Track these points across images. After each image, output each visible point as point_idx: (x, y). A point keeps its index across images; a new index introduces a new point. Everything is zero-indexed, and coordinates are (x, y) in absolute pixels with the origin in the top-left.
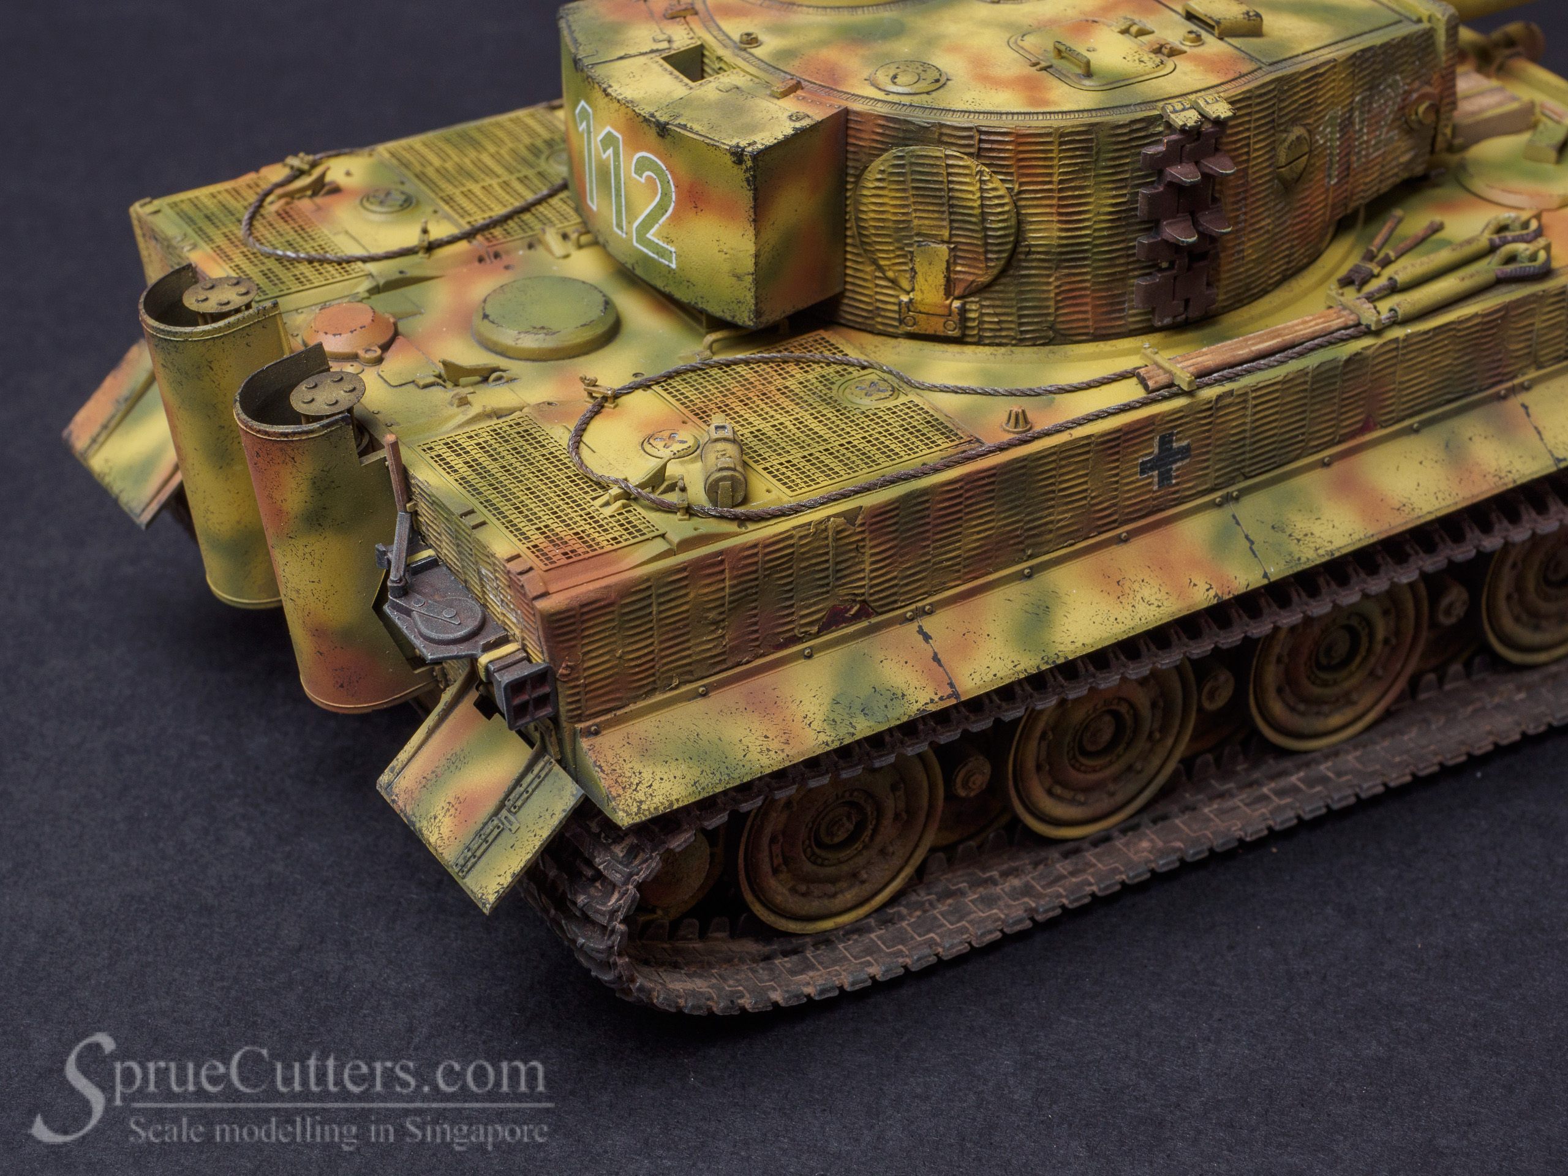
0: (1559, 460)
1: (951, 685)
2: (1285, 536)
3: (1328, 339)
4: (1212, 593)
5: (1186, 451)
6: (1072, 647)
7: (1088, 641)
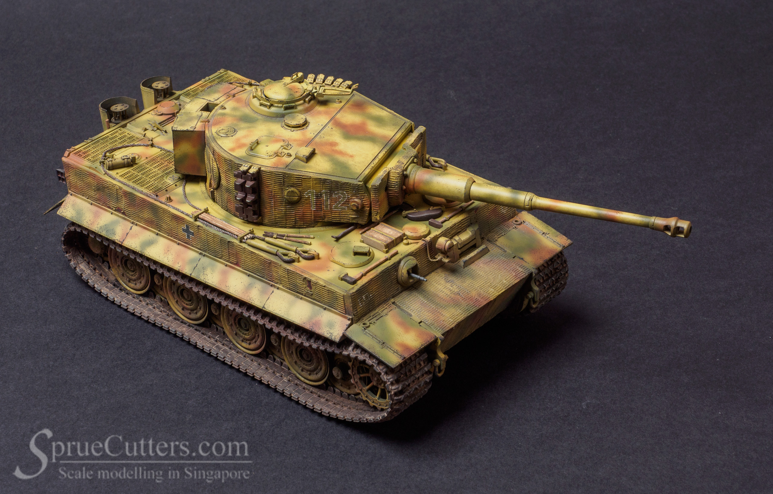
0: (264, 307)
1: (124, 240)
2: (203, 271)
3: (232, 234)
4: (179, 268)
5: (193, 234)
6: (147, 253)
7: (151, 255)
